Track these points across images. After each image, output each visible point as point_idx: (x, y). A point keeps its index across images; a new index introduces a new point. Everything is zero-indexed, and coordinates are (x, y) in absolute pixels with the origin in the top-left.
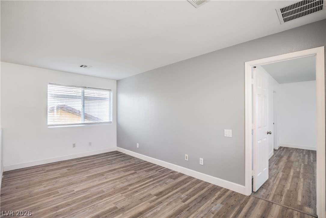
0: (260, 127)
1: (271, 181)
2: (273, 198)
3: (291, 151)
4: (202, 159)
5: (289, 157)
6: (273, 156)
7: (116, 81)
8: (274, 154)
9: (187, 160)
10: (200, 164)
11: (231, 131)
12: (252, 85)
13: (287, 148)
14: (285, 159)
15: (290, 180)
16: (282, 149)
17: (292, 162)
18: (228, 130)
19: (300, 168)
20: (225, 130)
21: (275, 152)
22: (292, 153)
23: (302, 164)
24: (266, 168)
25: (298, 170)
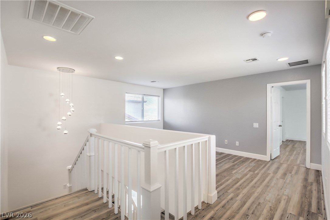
0: (275, 122)
1: (281, 156)
2: (283, 161)
3: (295, 142)
4: (238, 142)
5: (294, 145)
6: (282, 145)
7: (163, 90)
8: (283, 144)
9: (227, 143)
10: (236, 145)
11: (258, 124)
12: (271, 97)
13: (292, 140)
14: (290, 146)
15: (293, 156)
16: (288, 141)
17: (296, 148)
18: (256, 124)
19: (301, 151)
20: (254, 124)
21: (283, 143)
22: (296, 143)
23: (303, 149)
24: (278, 148)
25: (299, 151)
